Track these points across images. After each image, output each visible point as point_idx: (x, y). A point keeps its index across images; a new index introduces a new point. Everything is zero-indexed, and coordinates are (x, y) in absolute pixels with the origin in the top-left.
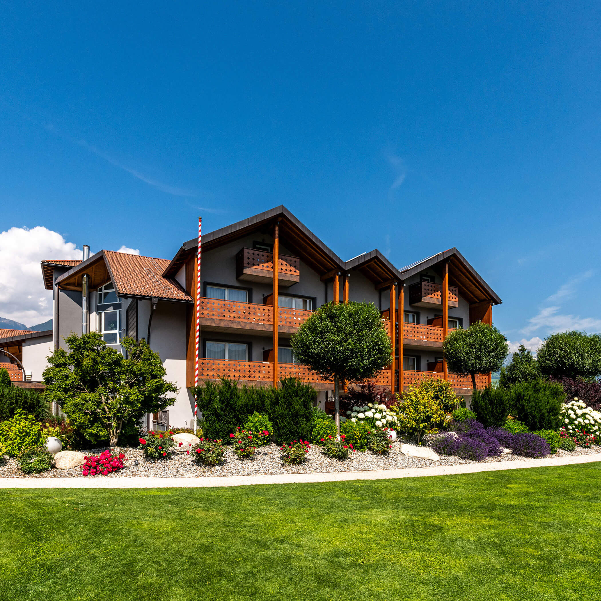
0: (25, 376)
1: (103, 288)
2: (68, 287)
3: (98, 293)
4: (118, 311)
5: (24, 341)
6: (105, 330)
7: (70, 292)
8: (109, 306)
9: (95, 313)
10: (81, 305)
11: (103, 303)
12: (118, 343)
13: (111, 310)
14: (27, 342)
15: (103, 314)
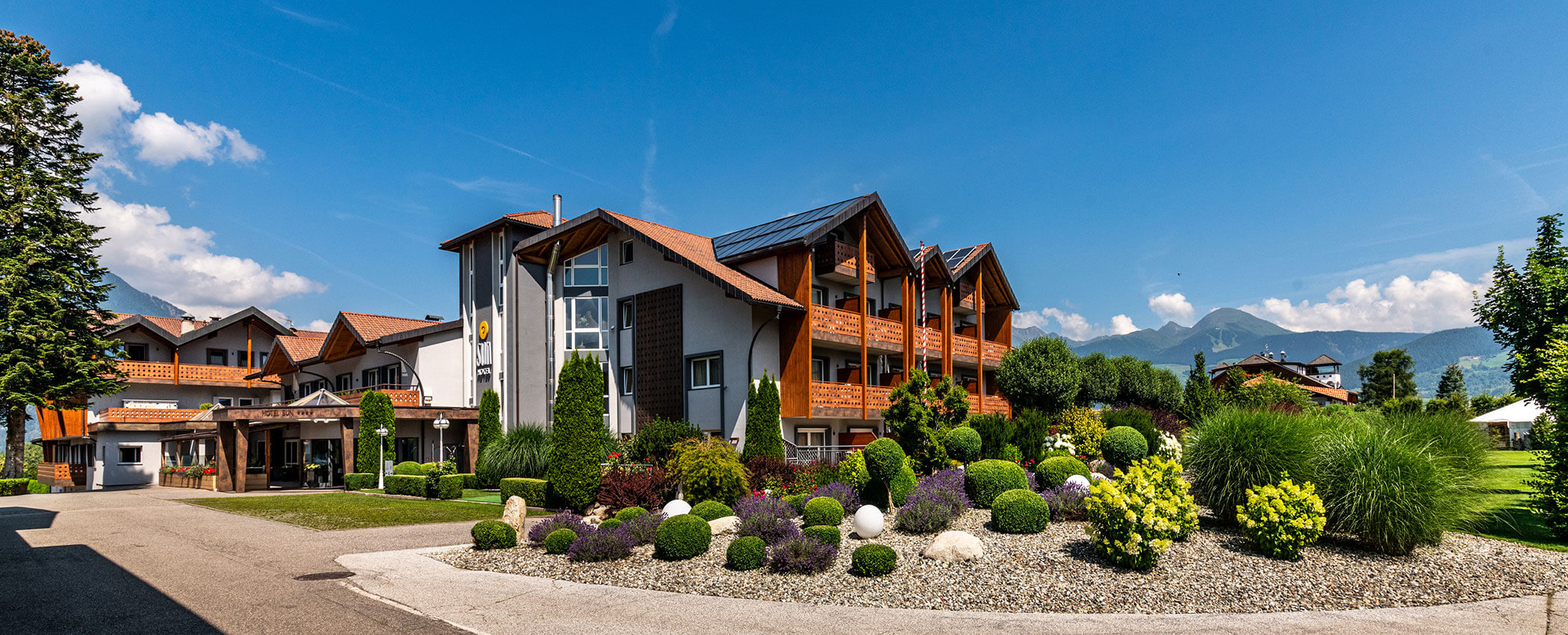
0: (424, 398)
1: (573, 262)
2: (530, 257)
3: (565, 268)
4: (600, 299)
5: (421, 338)
6: (577, 327)
7: (534, 266)
8: (585, 290)
9: (561, 298)
10: (545, 288)
11: (573, 285)
12: (601, 348)
13: (587, 296)
14: (426, 341)
15: (573, 302)
